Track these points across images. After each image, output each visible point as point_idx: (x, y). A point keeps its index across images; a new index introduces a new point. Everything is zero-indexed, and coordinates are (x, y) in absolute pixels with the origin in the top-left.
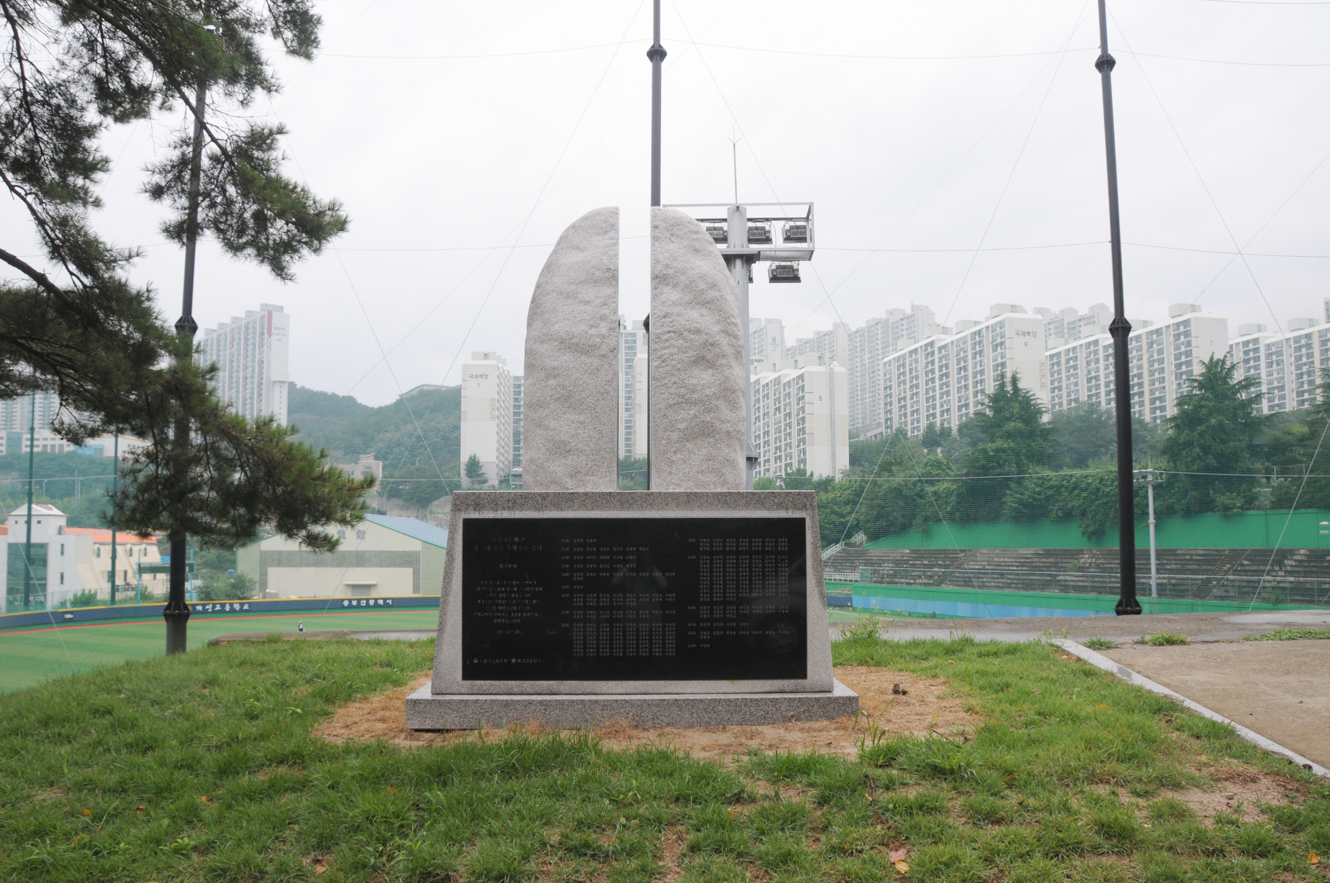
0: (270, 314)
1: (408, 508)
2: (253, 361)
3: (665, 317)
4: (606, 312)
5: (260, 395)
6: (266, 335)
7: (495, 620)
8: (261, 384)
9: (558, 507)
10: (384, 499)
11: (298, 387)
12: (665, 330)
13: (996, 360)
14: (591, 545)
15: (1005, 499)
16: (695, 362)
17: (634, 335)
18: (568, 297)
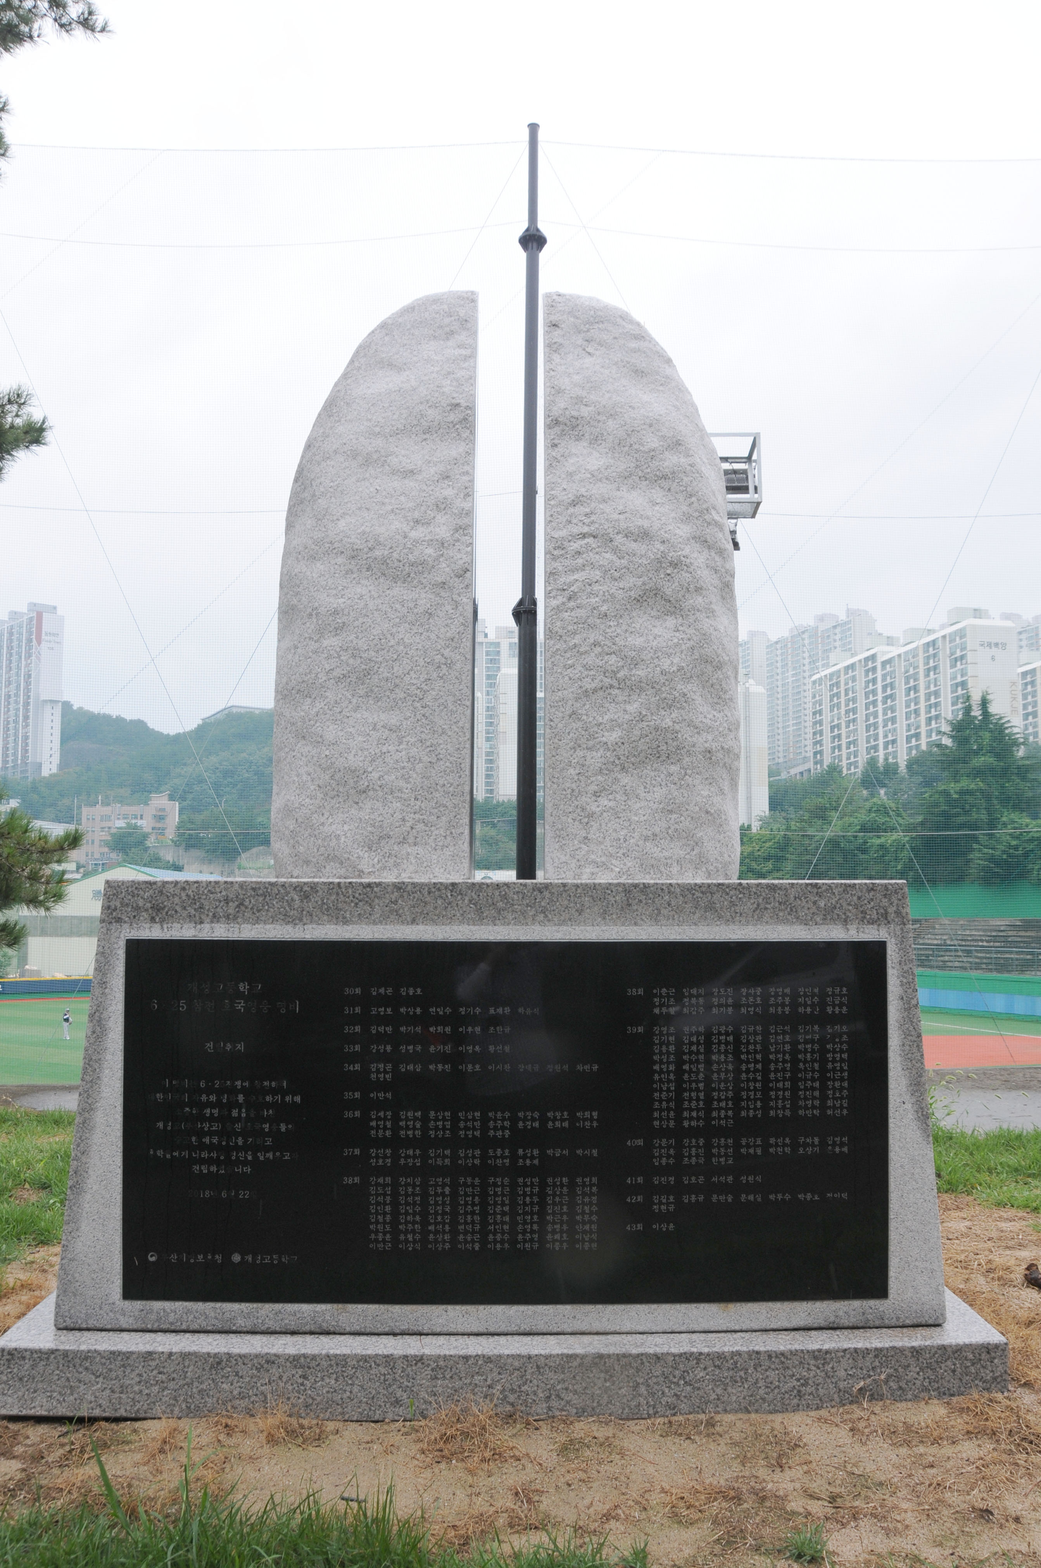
0: (40, 616)
1: (210, 862)
2: (18, 675)
3: (574, 504)
4: (449, 492)
5: (26, 718)
6: (34, 642)
7: (196, 1168)
8: (28, 704)
9: (339, 917)
10: (181, 851)
11: (75, 708)
12: (576, 530)
13: (955, 678)
14: (412, 1001)
15: (972, 856)
16: (640, 600)
17: (498, 644)
18: (368, 462)
